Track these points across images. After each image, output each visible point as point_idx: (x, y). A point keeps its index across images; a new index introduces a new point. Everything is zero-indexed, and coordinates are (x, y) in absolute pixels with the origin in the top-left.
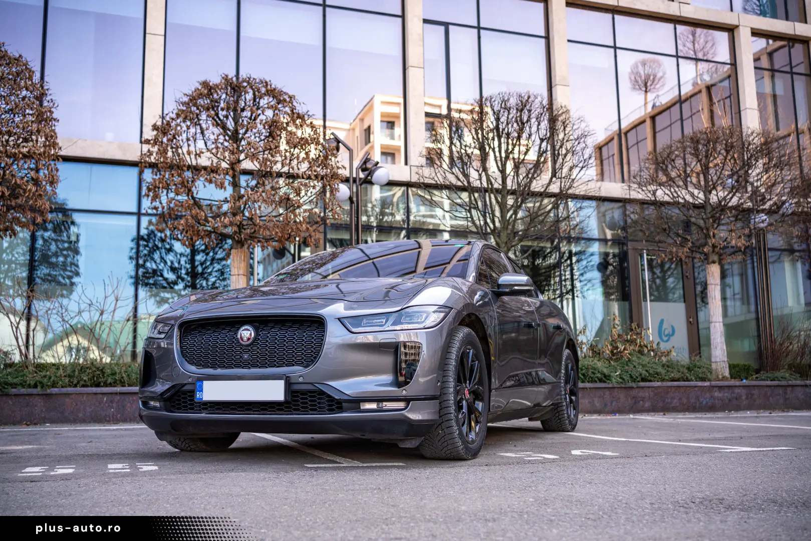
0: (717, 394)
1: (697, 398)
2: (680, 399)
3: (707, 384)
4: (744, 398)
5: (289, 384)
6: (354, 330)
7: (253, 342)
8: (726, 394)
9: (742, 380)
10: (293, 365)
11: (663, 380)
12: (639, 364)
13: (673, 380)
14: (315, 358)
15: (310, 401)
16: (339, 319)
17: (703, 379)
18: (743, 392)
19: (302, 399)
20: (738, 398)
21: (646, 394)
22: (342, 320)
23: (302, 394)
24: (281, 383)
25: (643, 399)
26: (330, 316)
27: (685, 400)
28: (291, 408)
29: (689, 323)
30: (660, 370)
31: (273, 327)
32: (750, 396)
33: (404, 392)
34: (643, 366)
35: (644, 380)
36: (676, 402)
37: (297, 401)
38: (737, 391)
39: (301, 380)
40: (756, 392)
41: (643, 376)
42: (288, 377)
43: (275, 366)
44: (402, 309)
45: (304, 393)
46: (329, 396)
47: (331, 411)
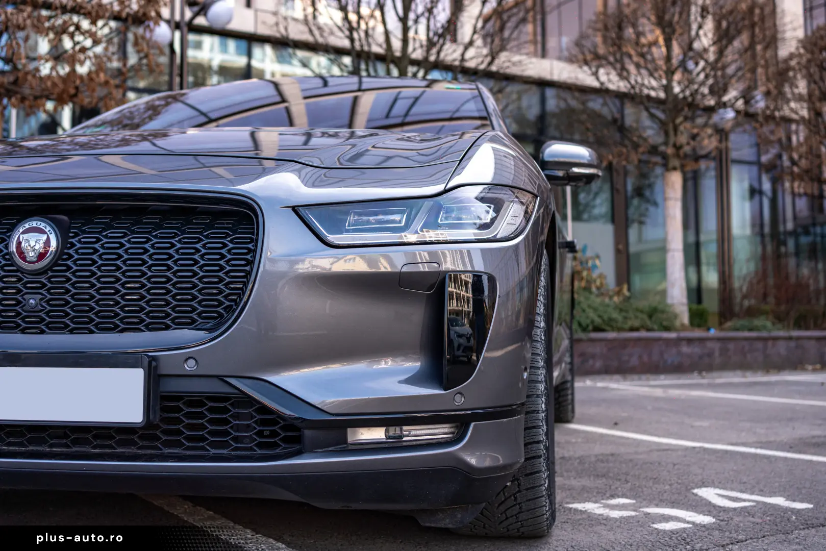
0: (685, 349)
1: (662, 354)
2: (640, 357)
3: (673, 335)
4: (717, 354)
5: (154, 380)
6: (332, 238)
7: (55, 263)
8: (696, 350)
9: (708, 329)
10: (167, 327)
11: (620, 330)
12: (589, 306)
13: (632, 329)
14: (229, 309)
15: (211, 421)
16: (295, 209)
17: (667, 329)
18: (716, 346)
19: (189, 415)
20: (710, 355)
21: (597, 349)
22: (302, 211)
23: (190, 404)
24: (136, 377)
25: (593, 356)
26: (273, 200)
27: (645, 358)
28: (158, 439)
29: (618, 251)
30: (615, 315)
31: (109, 226)
32: (724, 352)
33: (458, 397)
34: (595, 310)
35: (597, 329)
36: (634, 361)
37: (178, 421)
38: (710, 344)
39: (190, 366)
40: (731, 346)
41: (596, 324)
42: (154, 358)
43: (114, 329)
44: (446, 191)
45: (196, 400)
46: (264, 409)
47: (269, 449)
